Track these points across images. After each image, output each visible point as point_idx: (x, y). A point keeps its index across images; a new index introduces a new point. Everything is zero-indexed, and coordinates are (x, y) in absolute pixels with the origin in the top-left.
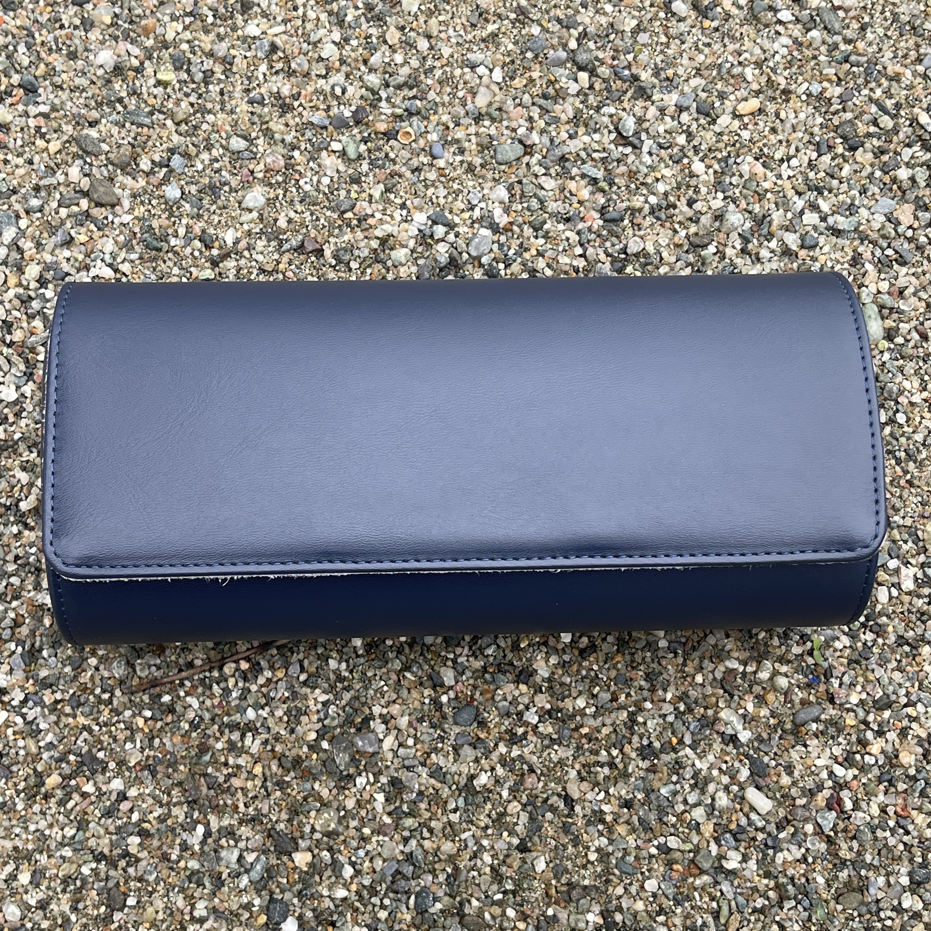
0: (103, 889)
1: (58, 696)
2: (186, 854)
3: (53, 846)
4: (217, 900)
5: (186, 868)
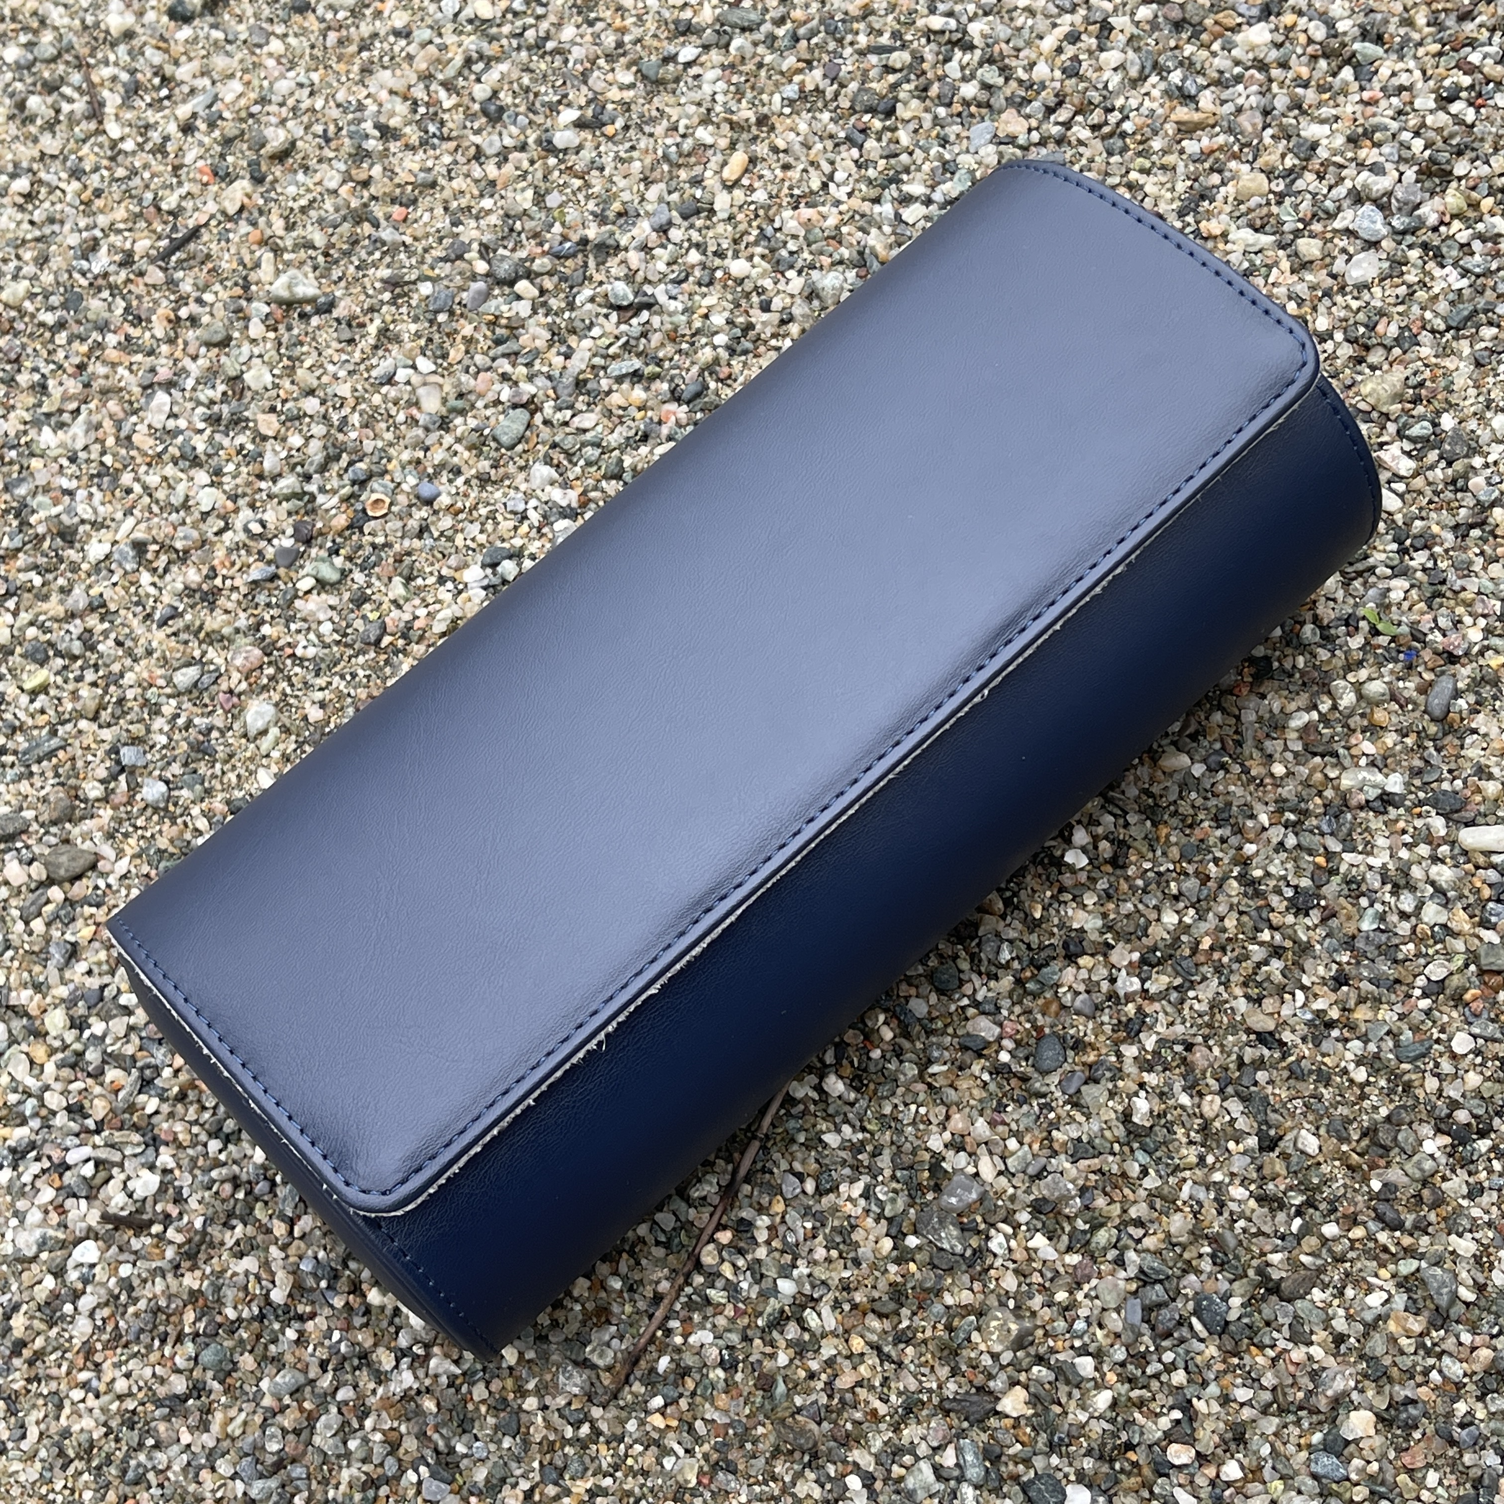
1: (524, 1485)
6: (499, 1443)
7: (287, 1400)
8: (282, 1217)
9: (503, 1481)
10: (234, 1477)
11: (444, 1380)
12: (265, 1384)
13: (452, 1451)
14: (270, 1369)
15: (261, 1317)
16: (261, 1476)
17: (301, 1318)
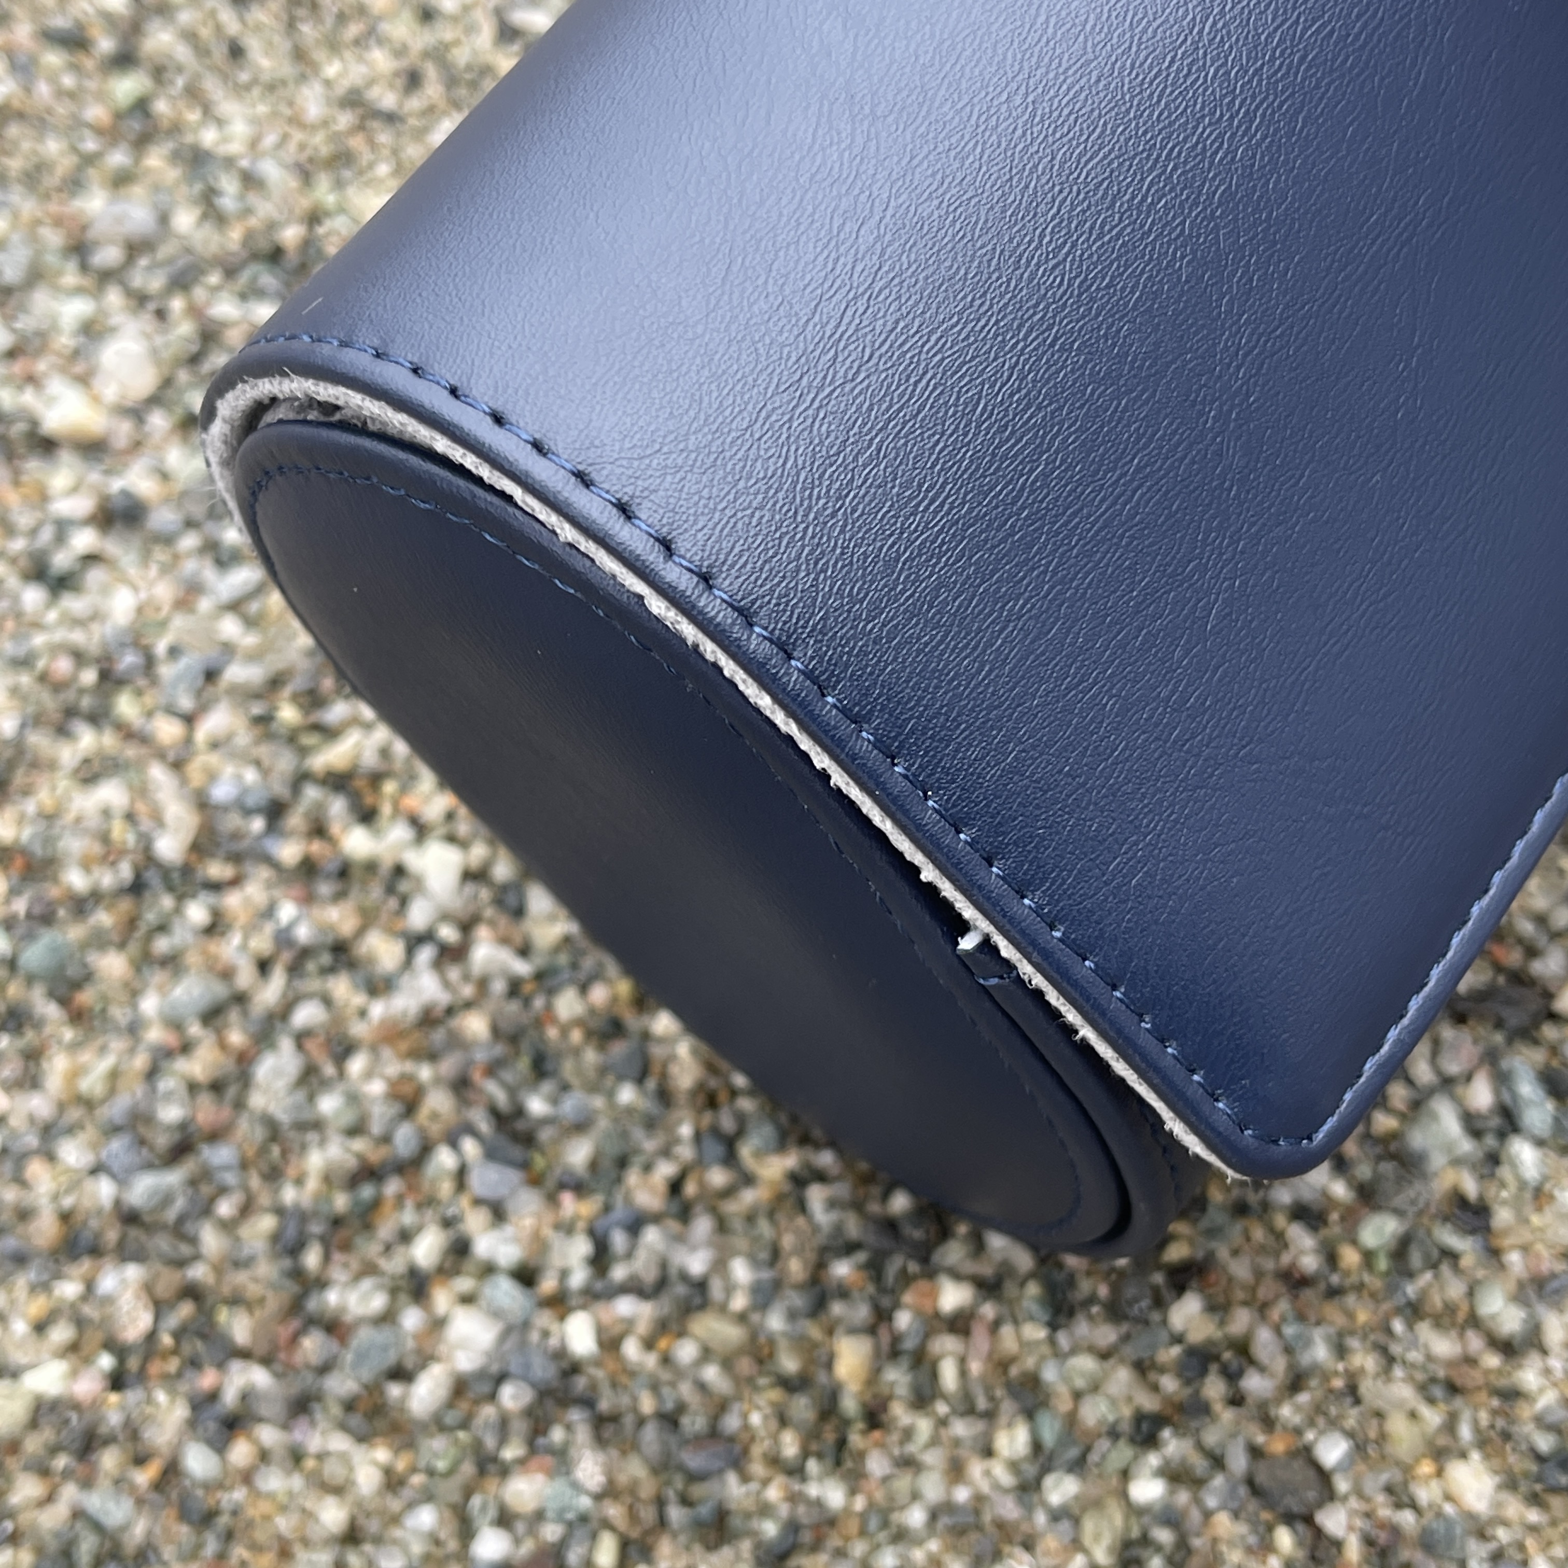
0: (1233, 1491)
1: (665, 1170)
2: (1335, 1227)
3: (1009, 1509)
4: (1514, 1258)
5: (1368, 1257)
6: (610, 1095)
7: (195, 1029)
8: (171, 711)
9: (622, 1163)
10: (96, 1170)
11: (499, 987)
12: (149, 1005)
13: (519, 1112)
14: (158, 977)
15: (137, 888)
16: (149, 1166)
17: (216, 887)
